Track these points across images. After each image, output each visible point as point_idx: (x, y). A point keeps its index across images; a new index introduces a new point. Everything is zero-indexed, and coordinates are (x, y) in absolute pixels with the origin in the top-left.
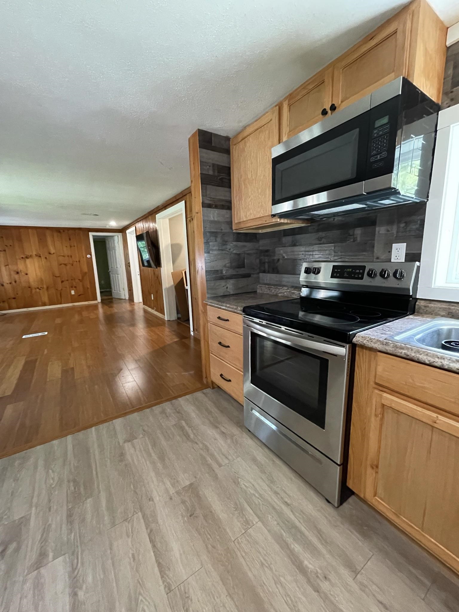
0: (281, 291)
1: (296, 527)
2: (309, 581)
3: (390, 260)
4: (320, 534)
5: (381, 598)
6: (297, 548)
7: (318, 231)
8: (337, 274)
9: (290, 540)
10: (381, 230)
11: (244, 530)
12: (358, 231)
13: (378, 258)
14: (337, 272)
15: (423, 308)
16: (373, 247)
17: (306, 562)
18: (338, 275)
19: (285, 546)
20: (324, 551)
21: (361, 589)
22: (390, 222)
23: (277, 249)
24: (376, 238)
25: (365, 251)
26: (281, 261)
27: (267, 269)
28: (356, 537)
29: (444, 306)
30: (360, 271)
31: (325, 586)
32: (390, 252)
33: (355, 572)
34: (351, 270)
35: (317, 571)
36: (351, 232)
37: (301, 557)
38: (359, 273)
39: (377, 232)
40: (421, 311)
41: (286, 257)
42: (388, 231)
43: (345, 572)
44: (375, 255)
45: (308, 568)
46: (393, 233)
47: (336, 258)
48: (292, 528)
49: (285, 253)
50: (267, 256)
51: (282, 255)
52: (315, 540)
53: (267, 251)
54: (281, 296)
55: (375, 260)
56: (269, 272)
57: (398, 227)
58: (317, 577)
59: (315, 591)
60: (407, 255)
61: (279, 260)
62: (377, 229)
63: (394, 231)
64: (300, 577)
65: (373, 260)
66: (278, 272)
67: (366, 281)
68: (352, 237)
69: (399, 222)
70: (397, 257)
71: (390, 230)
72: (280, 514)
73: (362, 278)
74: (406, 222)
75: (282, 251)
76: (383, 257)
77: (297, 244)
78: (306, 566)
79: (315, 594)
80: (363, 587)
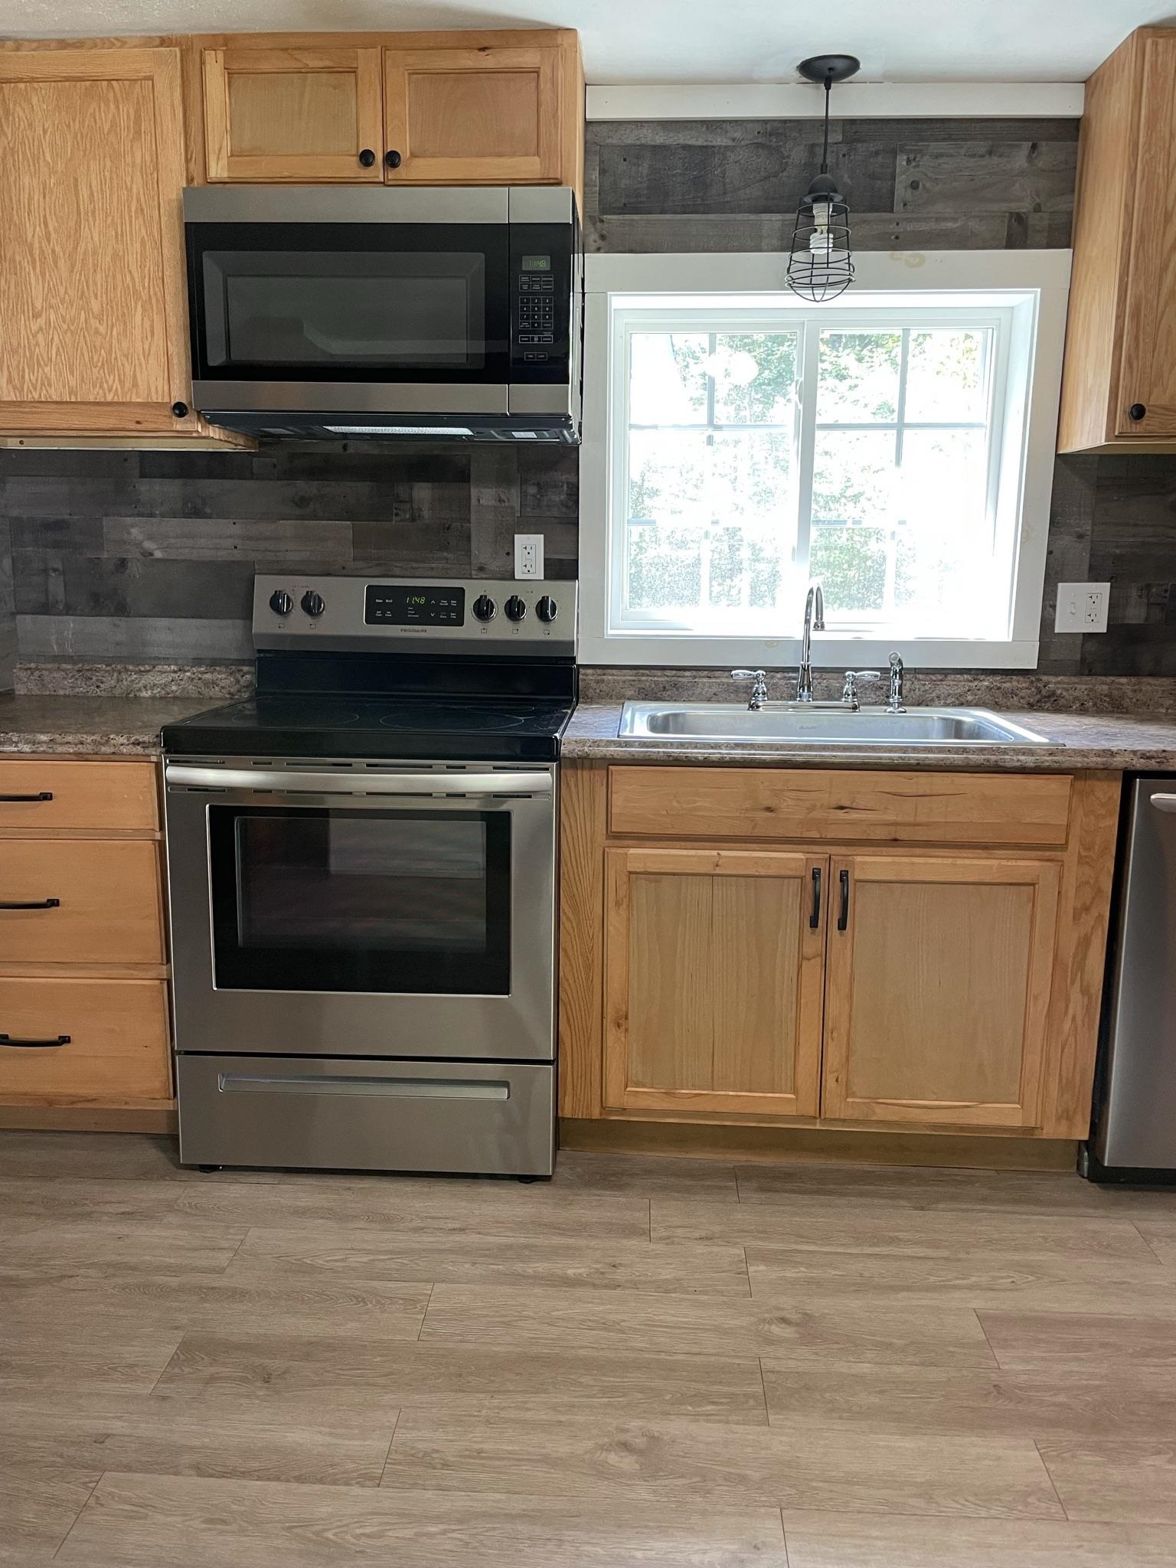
0: (149, 679)
1: (510, 1247)
2: (595, 1286)
3: (512, 577)
4: (558, 1229)
5: (697, 1235)
6: (541, 1267)
7: (290, 475)
8: (383, 613)
9: (519, 1267)
10: (483, 496)
11: (422, 1313)
12: (423, 493)
13: (481, 569)
14: (383, 607)
15: (593, 685)
16: (469, 538)
17: (570, 1272)
18: (389, 614)
19: (517, 1279)
20: (582, 1242)
21: (668, 1244)
22: (503, 479)
23: (107, 523)
24: (473, 517)
25: (445, 547)
26: (135, 569)
27: (61, 596)
28: (610, 1197)
29: (629, 676)
30: (449, 603)
31: (620, 1275)
32: (510, 553)
33: (646, 1233)
34: (423, 601)
35: (596, 1269)
36: (401, 490)
37: (560, 1272)
38: (449, 609)
39: (474, 501)
40: (590, 693)
41: (158, 554)
42: (501, 501)
43: (632, 1243)
44: (474, 562)
45: (580, 1274)
46: (512, 508)
47: (361, 564)
48: (502, 1252)
49: (151, 538)
50: (57, 545)
51: (139, 545)
52: (557, 1240)
53: (59, 525)
54: (153, 698)
55: (474, 572)
56: (69, 610)
57: (524, 495)
58: (602, 1273)
59: (615, 1289)
60: (547, 562)
61: (122, 563)
62: (474, 492)
63: (516, 503)
64: (580, 1292)
65: (470, 574)
66: (121, 610)
67: (471, 629)
68: (409, 505)
69: (524, 482)
70: (528, 568)
71: (503, 497)
72: (463, 1251)
73: (459, 622)
74: (538, 484)
75: (134, 531)
76: (494, 566)
77: (208, 510)
78: (574, 1274)
79: (618, 1291)
80: (668, 1240)
